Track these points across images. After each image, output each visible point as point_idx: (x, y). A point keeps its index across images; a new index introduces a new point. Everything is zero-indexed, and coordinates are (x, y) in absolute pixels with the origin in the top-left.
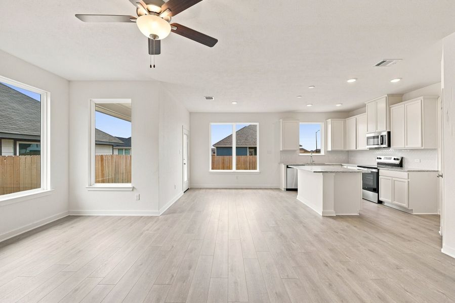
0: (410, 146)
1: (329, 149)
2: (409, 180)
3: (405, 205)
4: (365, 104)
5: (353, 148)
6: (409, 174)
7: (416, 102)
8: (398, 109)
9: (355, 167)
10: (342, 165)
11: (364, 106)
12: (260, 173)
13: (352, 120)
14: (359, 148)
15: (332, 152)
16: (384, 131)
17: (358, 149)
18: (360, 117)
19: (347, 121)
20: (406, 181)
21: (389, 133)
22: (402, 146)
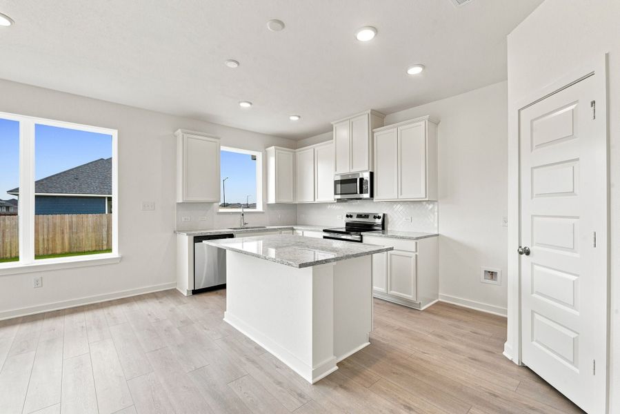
0: (407, 196)
1: (272, 200)
2: (417, 253)
3: (411, 297)
4: (332, 125)
5: (309, 199)
6: (416, 243)
7: (417, 124)
8: (385, 135)
9: (319, 231)
10: (293, 229)
11: (330, 129)
12: (121, 259)
13: (307, 153)
14: (319, 200)
15: (278, 205)
16: (366, 171)
17: (317, 201)
18: (321, 148)
19: (298, 154)
20: (414, 255)
21: (372, 174)
22: (393, 196)
